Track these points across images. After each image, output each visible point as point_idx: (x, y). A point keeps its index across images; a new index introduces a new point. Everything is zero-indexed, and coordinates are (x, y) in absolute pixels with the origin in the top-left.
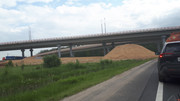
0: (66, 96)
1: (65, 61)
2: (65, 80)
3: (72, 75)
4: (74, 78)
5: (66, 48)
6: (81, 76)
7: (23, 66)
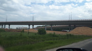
0: (47, 49)
1: (48, 32)
2: (48, 41)
3: (51, 40)
4: (52, 41)
5: (49, 26)
6: (55, 41)
7: (29, 33)
